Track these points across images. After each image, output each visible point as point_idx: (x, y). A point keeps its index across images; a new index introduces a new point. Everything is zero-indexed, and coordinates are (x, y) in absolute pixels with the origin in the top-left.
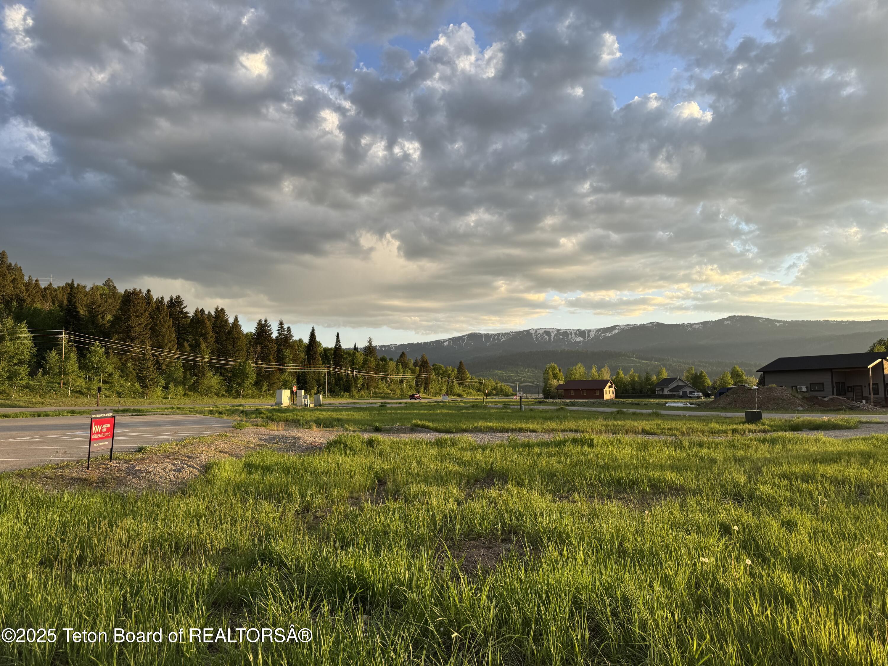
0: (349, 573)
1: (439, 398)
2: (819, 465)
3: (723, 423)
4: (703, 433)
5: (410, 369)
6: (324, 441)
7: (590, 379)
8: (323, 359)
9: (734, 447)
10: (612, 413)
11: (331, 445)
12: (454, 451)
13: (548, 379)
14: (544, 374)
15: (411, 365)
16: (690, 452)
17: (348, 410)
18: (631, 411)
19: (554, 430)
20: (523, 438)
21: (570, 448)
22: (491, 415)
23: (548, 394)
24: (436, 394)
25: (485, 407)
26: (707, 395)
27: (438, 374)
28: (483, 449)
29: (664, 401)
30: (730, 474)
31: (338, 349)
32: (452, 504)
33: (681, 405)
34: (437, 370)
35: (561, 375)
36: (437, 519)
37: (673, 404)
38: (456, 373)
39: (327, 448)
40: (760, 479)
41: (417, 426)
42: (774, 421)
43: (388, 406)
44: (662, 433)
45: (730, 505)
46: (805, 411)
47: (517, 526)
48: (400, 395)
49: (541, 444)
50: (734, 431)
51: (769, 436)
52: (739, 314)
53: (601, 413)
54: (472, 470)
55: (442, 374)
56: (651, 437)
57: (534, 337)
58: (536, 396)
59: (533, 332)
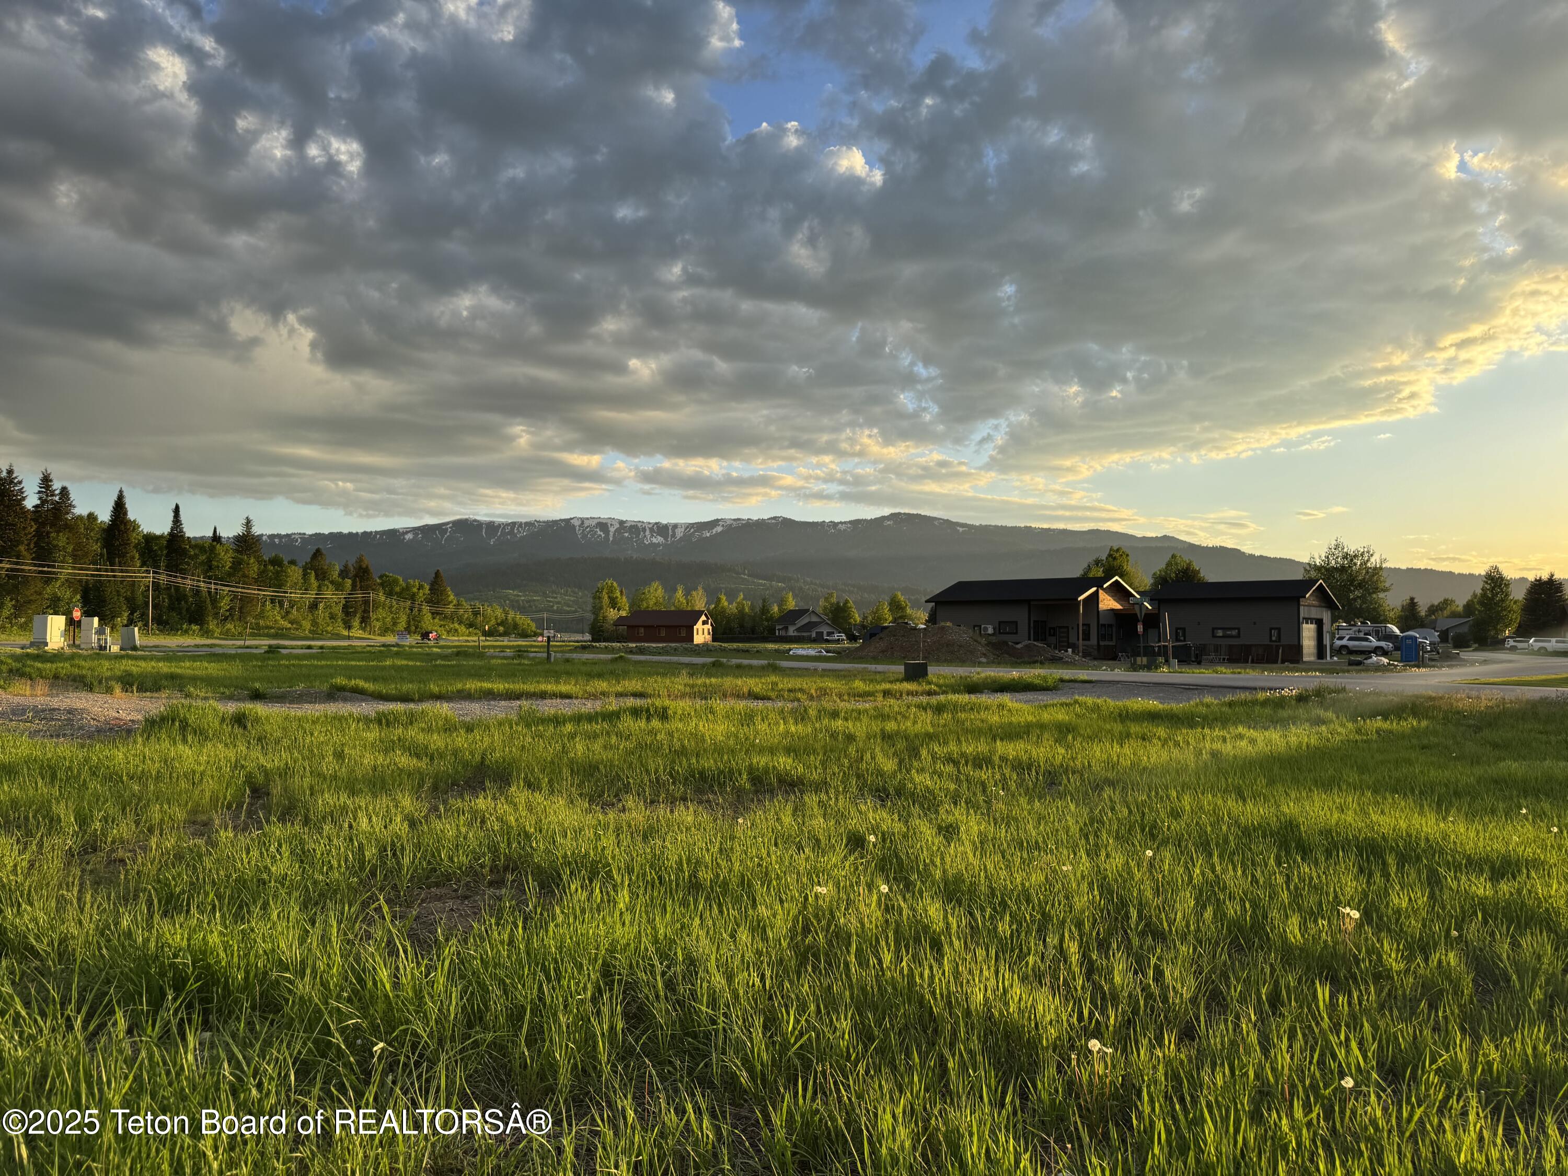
0: (175, 956)
1: (390, 639)
2: (998, 743)
3: (871, 681)
4: (840, 696)
5: (332, 582)
6: (140, 717)
7: (673, 608)
8: (142, 555)
9: (884, 717)
10: (704, 665)
11: (153, 725)
12: (413, 733)
13: (601, 608)
14: (594, 598)
15: (335, 575)
16: (817, 725)
17: (194, 658)
18: (734, 661)
19: (603, 694)
20: (548, 708)
21: (628, 723)
22: (491, 669)
23: (599, 633)
24: (385, 631)
25: (481, 656)
26: (852, 638)
27: (390, 594)
28: (469, 729)
29: (787, 646)
30: (873, 758)
31: (176, 537)
32: (399, 826)
33: (812, 652)
34: (388, 586)
35: (624, 601)
36: (367, 853)
37: (801, 652)
38: (427, 592)
39: (144, 731)
40: (915, 764)
41: (342, 689)
42: (945, 678)
43: (284, 651)
44: (780, 697)
45: (867, 806)
46: (989, 664)
47: (520, 857)
48: (310, 631)
49: (578, 719)
50: (886, 693)
51: (934, 700)
52: (907, 511)
53: (687, 665)
54: (443, 766)
55: (399, 595)
56: (760, 704)
57: (579, 531)
58: (579, 637)
59: (577, 523)
